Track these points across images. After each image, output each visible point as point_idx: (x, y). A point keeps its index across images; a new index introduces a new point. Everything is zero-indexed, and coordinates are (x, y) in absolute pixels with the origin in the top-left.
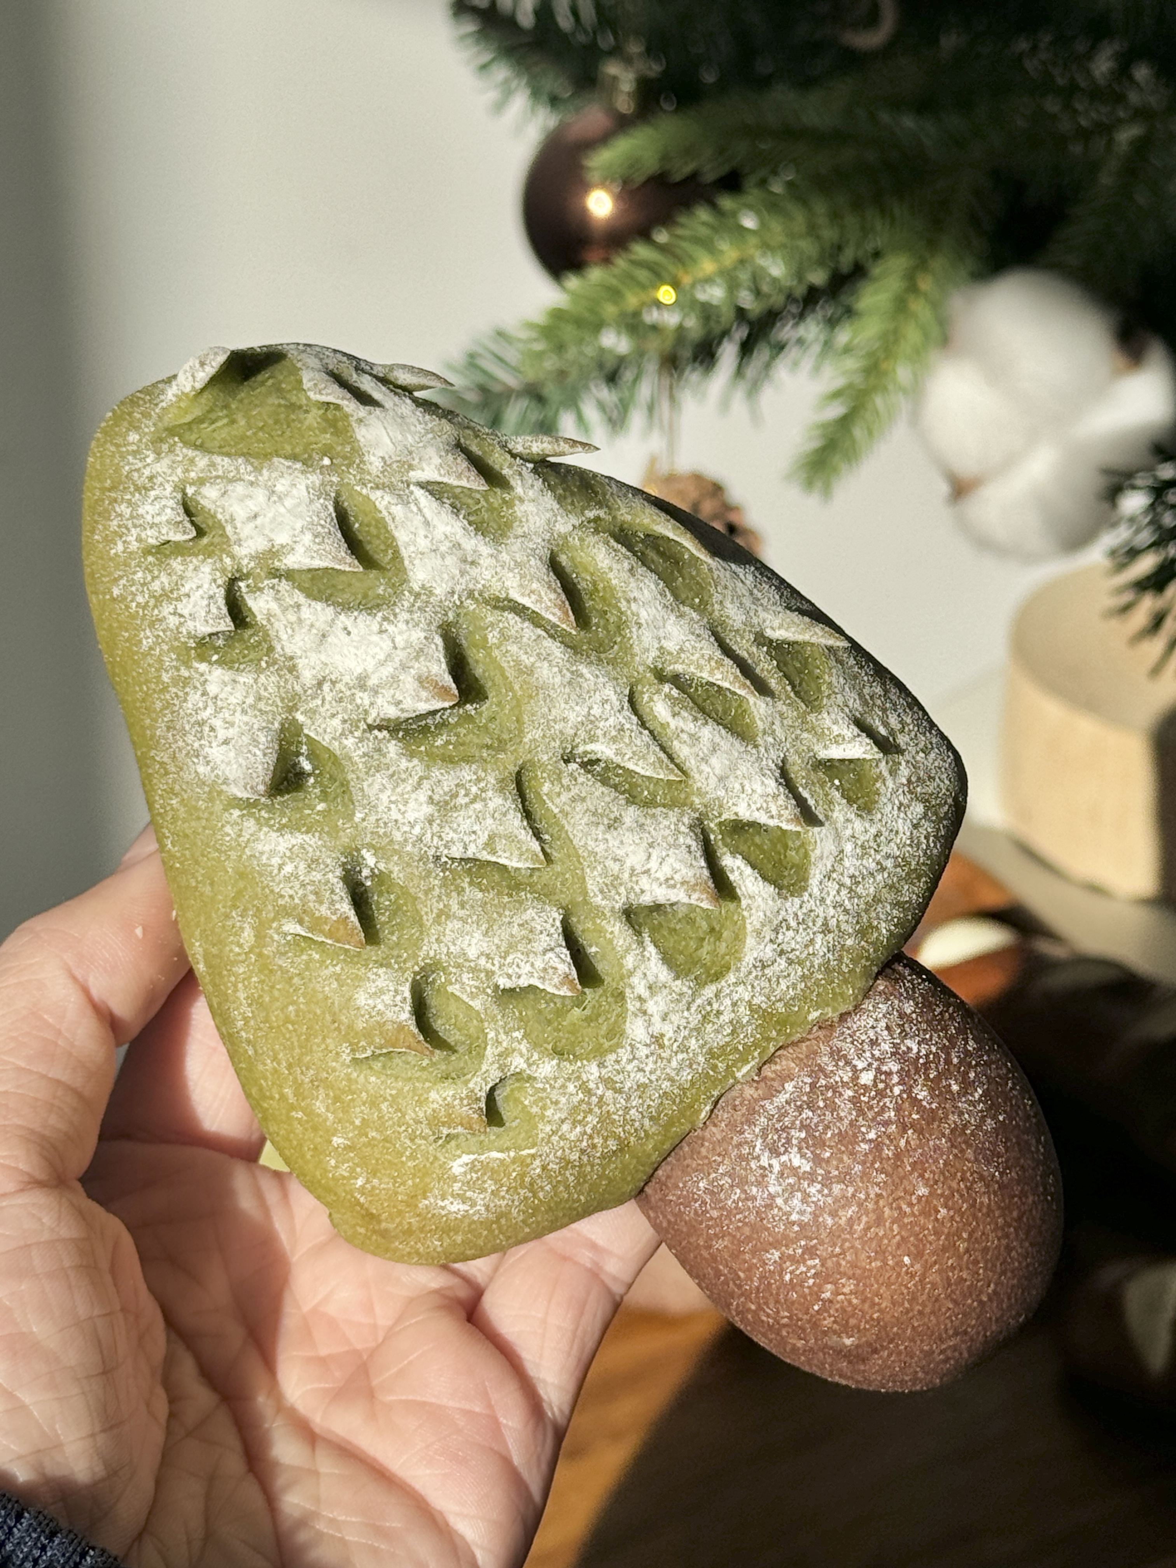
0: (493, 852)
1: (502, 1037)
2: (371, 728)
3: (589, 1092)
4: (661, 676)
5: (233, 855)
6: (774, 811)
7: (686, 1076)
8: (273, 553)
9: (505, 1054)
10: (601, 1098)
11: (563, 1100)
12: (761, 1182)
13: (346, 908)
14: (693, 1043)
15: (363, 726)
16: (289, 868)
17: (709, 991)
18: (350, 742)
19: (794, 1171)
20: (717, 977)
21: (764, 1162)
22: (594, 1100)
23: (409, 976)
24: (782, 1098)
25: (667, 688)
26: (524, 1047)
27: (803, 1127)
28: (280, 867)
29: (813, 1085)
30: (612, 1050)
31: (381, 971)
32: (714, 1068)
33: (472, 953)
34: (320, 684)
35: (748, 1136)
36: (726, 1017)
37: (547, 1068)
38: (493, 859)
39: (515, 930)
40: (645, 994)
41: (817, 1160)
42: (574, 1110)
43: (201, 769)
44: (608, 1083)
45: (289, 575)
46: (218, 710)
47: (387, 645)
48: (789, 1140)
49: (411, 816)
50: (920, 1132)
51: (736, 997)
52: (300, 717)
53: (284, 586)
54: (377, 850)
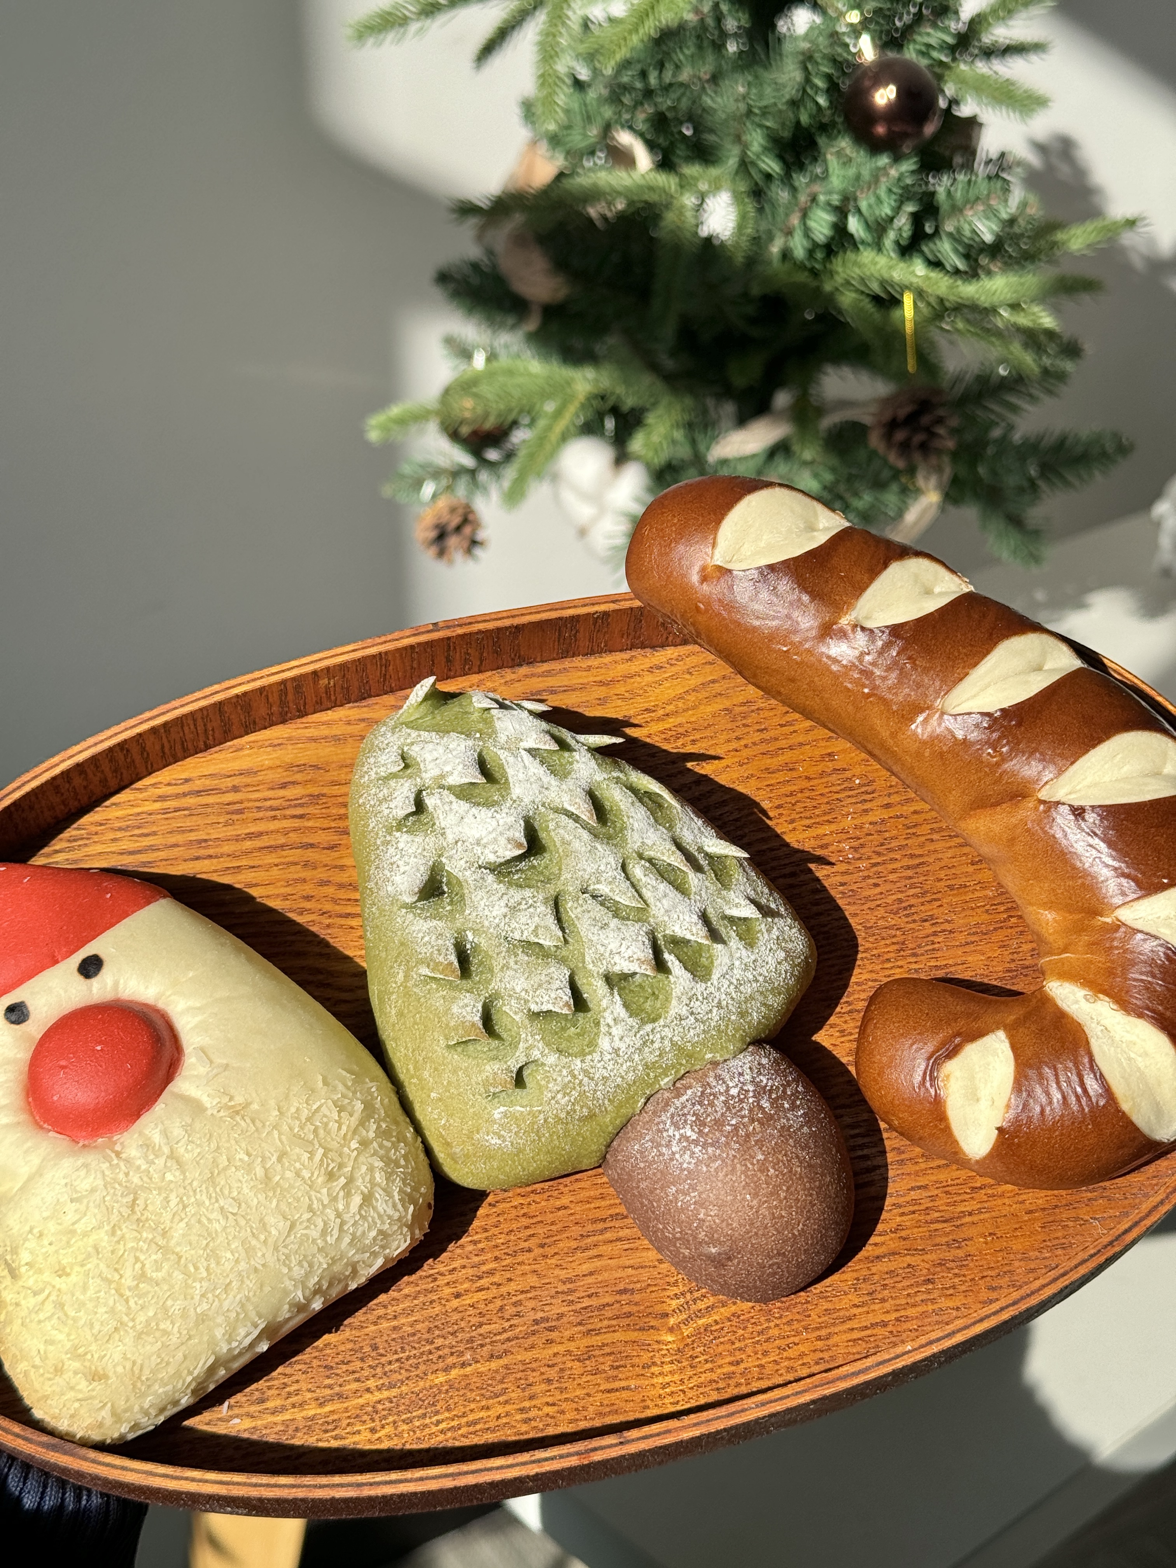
0: (537, 936)
1: (529, 1038)
2: (480, 867)
3: (574, 1077)
4: (641, 856)
5: (399, 933)
6: (694, 931)
7: (631, 1076)
8: (442, 776)
9: (530, 1048)
10: (581, 1081)
11: (559, 1079)
12: (668, 1145)
13: (453, 958)
14: (637, 1057)
15: (476, 865)
16: (426, 939)
17: (648, 1027)
18: (468, 873)
19: (687, 1138)
20: (654, 1021)
21: (671, 1133)
22: (577, 1081)
23: (482, 998)
24: (684, 1098)
25: (643, 862)
26: (541, 1045)
27: (694, 1114)
28: (422, 938)
29: (703, 1092)
30: (590, 1053)
31: (468, 995)
32: (648, 1075)
33: (518, 989)
34: (456, 842)
35: (664, 1118)
36: (657, 1045)
37: (552, 1059)
38: (536, 940)
39: (543, 977)
40: (612, 1023)
41: (700, 1132)
42: (565, 1086)
43: (389, 888)
44: (586, 1072)
45: (450, 788)
46: (402, 856)
47: (494, 823)
48: (685, 1121)
49: (494, 914)
50: (762, 1124)
51: (663, 1034)
52: (444, 860)
53: (446, 792)
54: (474, 931)
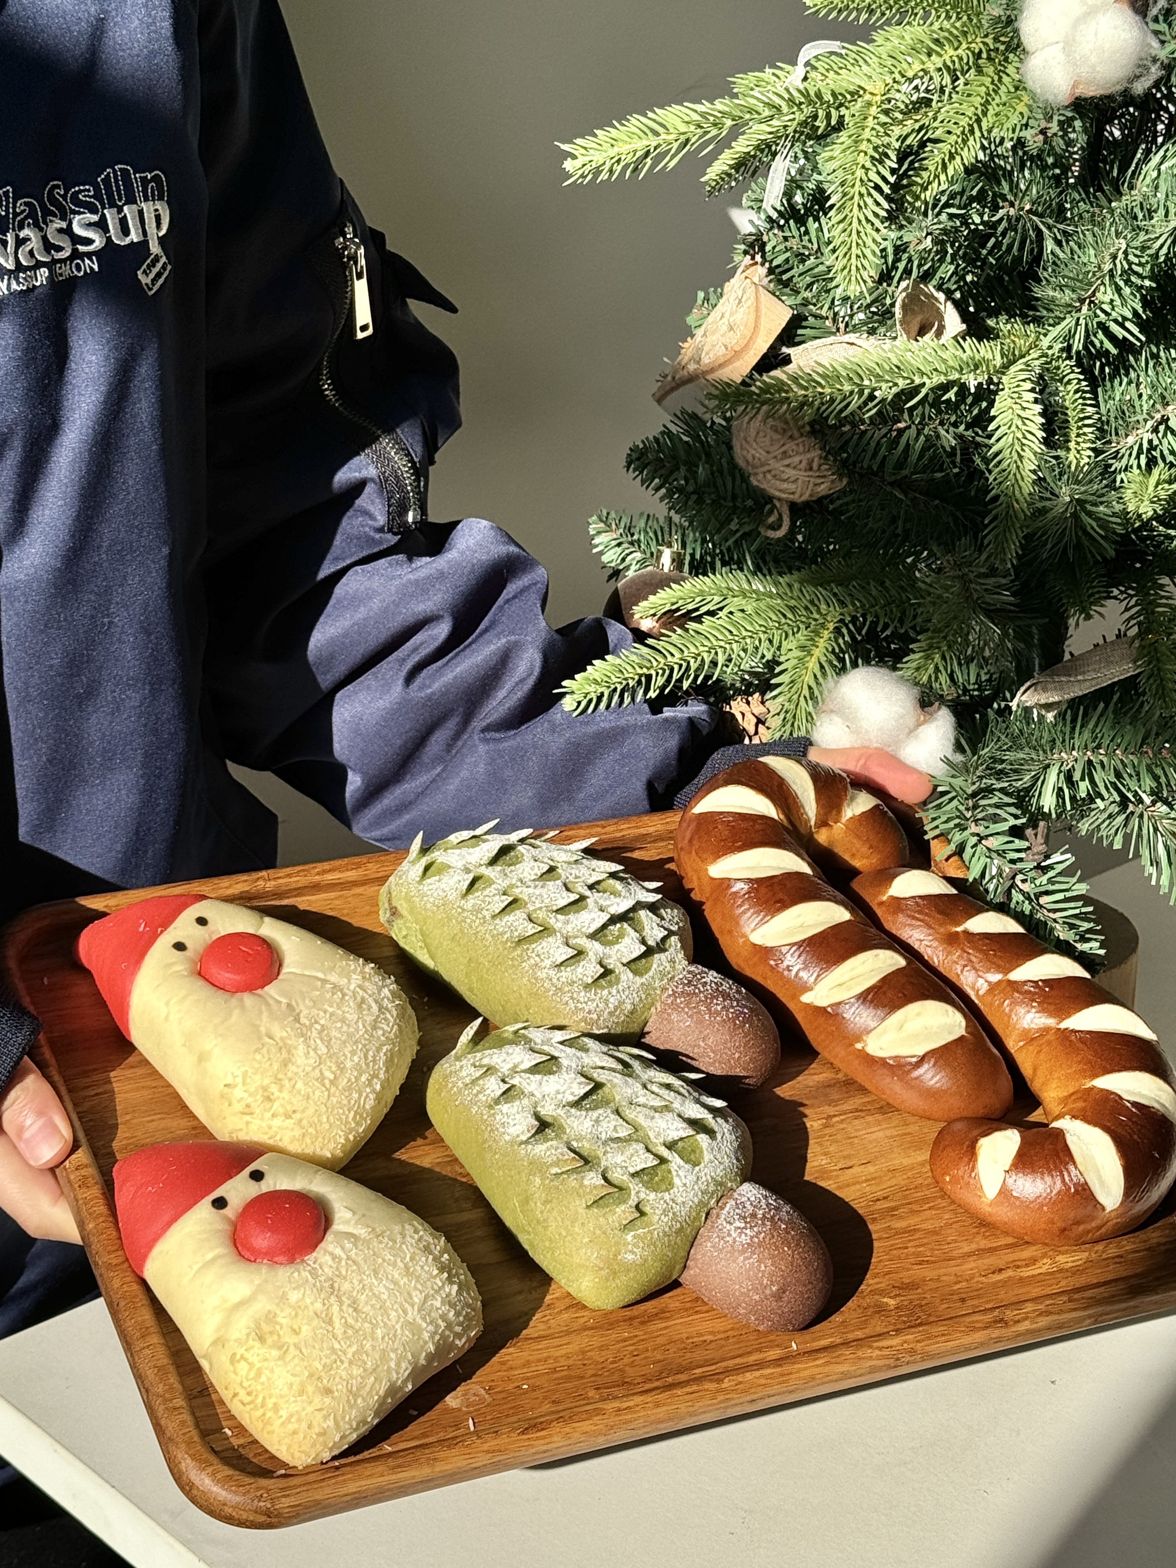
1: (635, 1187)
2: (565, 1106)
3: (667, 1204)
4: (654, 1083)
5: (526, 1159)
7: (696, 1200)
8: (515, 1066)
9: (638, 1192)
11: (660, 1207)
12: (729, 1235)
13: (573, 1155)
14: (696, 1187)
15: (562, 1105)
16: (548, 1153)
17: (697, 1168)
18: (557, 1112)
20: (698, 1165)
22: (670, 1207)
23: (600, 1172)
26: (643, 1190)
27: (737, 1214)
28: (545, 1154)
29: (736, 1204)
30: (671, 1189)
31: (591, 1172)
32: (704, 1198)
33: (618, 1163)
34: (543, 1097)
36: (704, 1179)
37: (652, 1196)
39: (631, 1152)
40: (677, 1169)
41: (746, 1222)
42: (664, 1210)
43: (507, 1137)
44: (673, 1200)
47: (562, 1081)
53: (522, 1074)
54: (577, 1140)
